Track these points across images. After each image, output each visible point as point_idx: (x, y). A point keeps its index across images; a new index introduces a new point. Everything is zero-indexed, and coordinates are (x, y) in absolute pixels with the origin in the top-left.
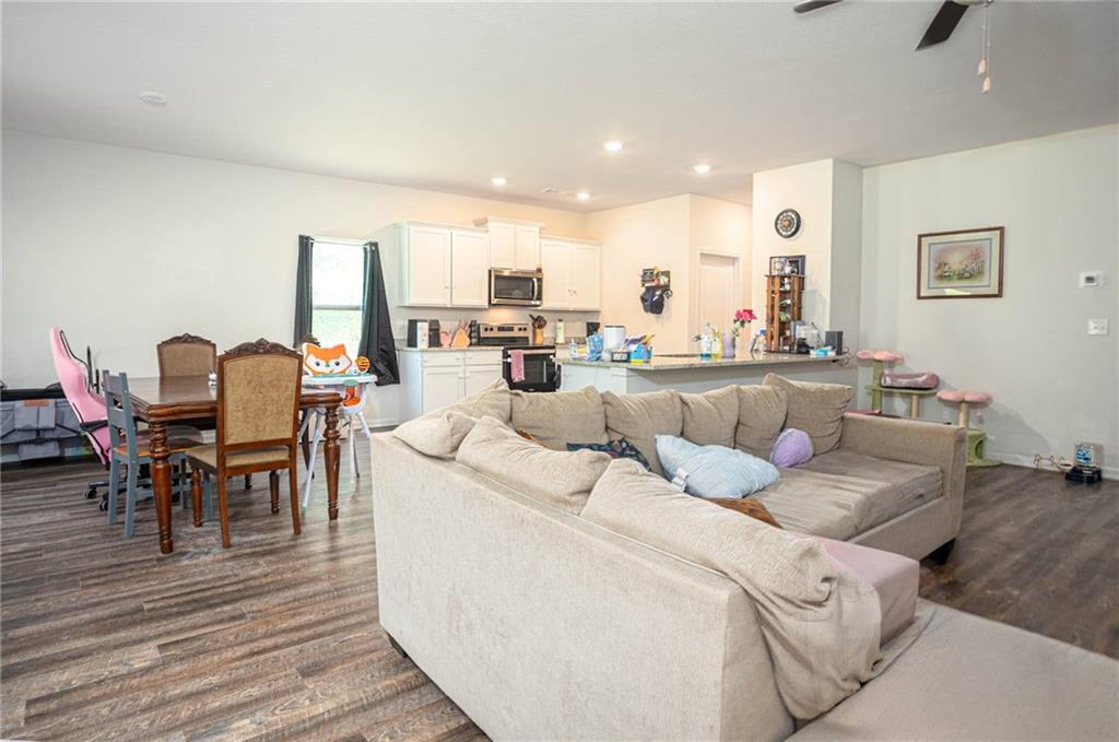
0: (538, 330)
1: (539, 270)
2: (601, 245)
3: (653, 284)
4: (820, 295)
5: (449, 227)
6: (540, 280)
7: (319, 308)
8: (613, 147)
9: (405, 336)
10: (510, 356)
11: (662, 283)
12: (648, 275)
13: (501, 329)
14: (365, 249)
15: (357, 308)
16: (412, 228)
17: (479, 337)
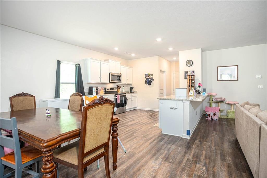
0: (119, 89)
1: (121, 74)
2: (132, 68)
3: (149, 77)
4: (199, 80)
5: (100, 61)
6: (121, 76)
7: (63, 83)
8: (159, 40)
9: (88, 91)
10: (116, 96)
11: (151, 77)
12: (147, 75)
13: (111, 89)
14: (76, 66)
15: (73, 83)
16: (91, 60)
17: (106, 91)
